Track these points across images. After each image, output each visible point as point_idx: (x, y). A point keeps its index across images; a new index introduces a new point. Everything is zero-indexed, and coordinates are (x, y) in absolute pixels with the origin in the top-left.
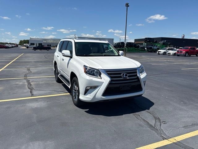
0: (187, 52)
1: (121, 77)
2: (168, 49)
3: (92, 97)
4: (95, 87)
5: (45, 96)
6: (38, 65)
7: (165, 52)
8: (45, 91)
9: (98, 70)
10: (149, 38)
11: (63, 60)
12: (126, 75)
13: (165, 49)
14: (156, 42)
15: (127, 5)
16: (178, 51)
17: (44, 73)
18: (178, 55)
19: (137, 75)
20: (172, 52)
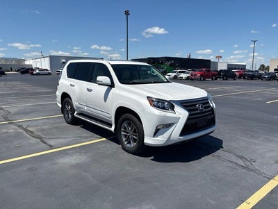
0: (202, 76)
1: (197, 109)
2: (180, 72)
3: (165, 139)
4: (169, 126)
5: (73, 146)
6: (9, 100)
7: (175, 76)
8: (64, 138)
9: (169, 102)
10: (152, 58)
11: (89, 90)
12: (202, 107)
13: (175, 72)
14: (162, 63)
15: (127, 13)
16: (192, 75)
17: (34, 112)
18: (192, 80)
19: (210, 106)
20: (184, 76)
